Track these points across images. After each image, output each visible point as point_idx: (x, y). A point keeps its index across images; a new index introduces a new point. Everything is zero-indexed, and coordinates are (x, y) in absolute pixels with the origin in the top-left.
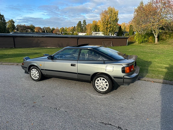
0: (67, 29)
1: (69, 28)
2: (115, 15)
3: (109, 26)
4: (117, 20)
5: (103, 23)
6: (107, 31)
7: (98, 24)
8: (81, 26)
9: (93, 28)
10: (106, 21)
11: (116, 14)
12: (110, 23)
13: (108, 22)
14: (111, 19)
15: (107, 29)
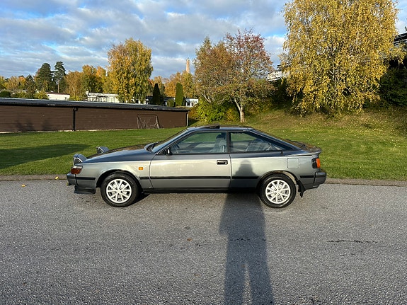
0: (4, 82)
1: (12, 78)
2: (144, 58)
3: (132, 81)
4: (148, 71)
5: (118, 74)
6: (128, 92)
7: (98, 74)
8: (50, 76)
9: (86, 84)
10: (125, 69)
11: (146, 56)
12: (134, 76)
13: (128, 73)
14: (135, 65)
15: (127, 88)
